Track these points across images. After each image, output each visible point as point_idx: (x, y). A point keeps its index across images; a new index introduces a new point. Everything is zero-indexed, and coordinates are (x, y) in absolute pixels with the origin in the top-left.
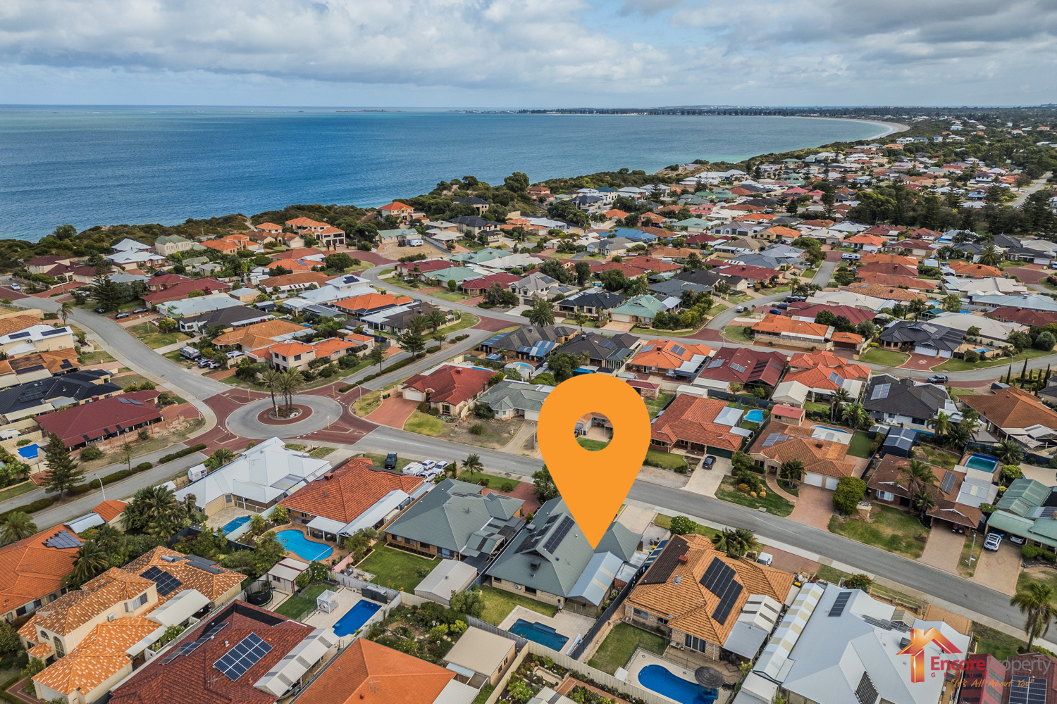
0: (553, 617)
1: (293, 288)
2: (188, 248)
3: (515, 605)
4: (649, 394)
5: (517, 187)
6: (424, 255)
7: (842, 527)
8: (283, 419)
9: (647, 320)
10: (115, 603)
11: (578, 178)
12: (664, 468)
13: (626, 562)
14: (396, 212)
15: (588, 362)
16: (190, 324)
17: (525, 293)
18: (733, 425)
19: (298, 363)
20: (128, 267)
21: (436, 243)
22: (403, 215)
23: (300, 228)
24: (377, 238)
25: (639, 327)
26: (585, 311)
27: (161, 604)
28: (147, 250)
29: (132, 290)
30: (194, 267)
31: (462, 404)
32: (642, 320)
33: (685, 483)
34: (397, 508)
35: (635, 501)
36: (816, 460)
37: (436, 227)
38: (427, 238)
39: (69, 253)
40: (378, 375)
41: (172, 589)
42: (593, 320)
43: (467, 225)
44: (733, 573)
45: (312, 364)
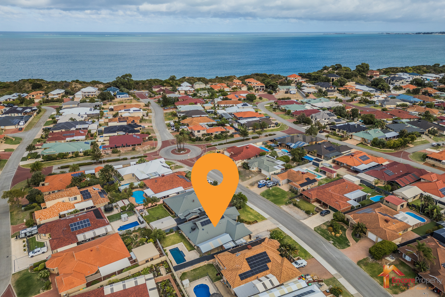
0: (189, 251)
1: (226, 106)
2: (204, 87)
3: (181, 242)
4: (329, 175)
5: (361, 70)
6: (290, 98)
7: (366, 265)
8: (178, 153)
9: (369, 141)
10: (66, 197)
11: (406, 67)
12: (301, 210)
13: (233, 241)
14: (292, 79)
15: (316, 155)
16: (180, 114)
17: (316, 119)
18: (353, 198)
19: (199, 133)
20: (181, 92)
21: (303, 93)
22: (295, 80)
23: (249, 82)
24: (278, 89)
25: (363, 144)
26: (341, 132)
27: (82, 202)
28: (190, 86)
29: (174, 100)
30: (201, 94)
31: (241, 160)
32: (367, 141)
33: (305, 219)
34: (176, 193)
35: (273, 219)
36: (378, 227)
37: (306, 86)
38: (300, 91)
39: (169, 85)
40: (225, 144)
41: (88, 198)
42: (341, 137)
43: (321, 86)
44: (270, 261)
45: (203, 135)
